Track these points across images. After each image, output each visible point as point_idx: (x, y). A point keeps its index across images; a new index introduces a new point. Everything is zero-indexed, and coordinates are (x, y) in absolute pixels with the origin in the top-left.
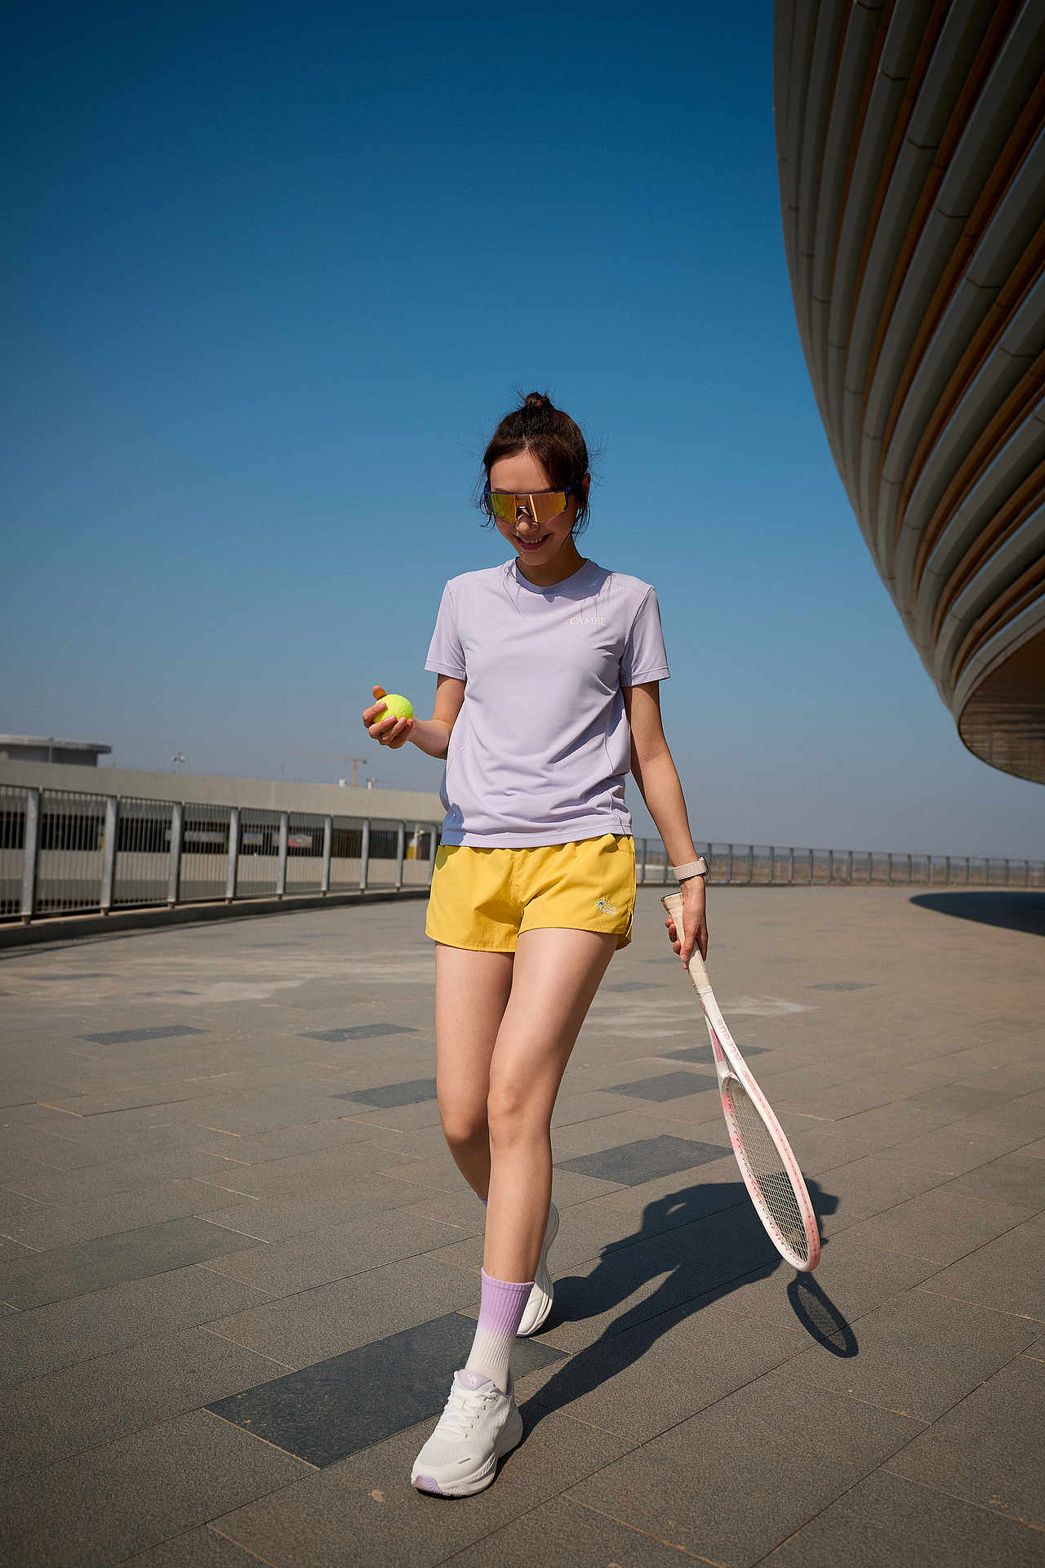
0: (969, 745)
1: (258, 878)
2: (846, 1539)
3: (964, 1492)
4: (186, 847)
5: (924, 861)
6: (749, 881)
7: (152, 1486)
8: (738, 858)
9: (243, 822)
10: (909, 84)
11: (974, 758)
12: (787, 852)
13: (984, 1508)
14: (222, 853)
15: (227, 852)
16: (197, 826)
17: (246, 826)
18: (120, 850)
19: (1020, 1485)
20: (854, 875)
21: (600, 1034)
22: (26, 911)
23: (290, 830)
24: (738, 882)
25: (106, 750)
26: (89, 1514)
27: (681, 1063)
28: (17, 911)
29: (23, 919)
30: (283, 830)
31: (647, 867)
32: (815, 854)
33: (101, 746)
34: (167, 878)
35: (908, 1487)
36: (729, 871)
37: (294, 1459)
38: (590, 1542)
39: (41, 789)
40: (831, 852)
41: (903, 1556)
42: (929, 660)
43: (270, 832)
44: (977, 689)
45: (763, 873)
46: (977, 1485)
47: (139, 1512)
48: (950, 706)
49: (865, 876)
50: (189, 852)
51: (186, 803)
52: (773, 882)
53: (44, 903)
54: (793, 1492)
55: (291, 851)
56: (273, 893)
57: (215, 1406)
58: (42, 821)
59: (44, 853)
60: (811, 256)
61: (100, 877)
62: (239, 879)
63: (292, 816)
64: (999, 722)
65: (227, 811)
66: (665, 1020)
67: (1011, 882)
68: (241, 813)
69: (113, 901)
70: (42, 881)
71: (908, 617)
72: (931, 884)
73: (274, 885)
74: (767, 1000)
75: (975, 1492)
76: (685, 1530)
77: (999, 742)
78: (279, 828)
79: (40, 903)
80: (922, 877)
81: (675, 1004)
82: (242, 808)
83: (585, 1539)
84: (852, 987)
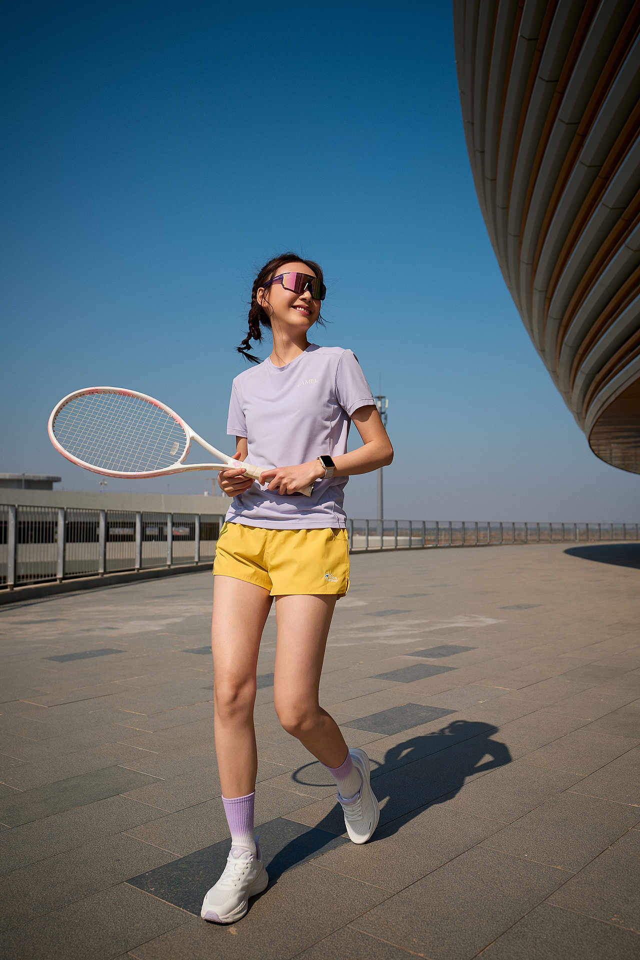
0: (596, 452)
1: (156, 555)
2: (523, 946)
3: (597, 914)
4: (109, 538)
5: (572, 527)
6: (463, 544)
7: (93, 931)
8: (456, 530)
9: (144, 521)
10: (538, 42)
11: (601, 462)
12: (486, 525)
13: (609, 923)
14: (132, 541)
15: (135, 541)
16: (116, 525)
17: (146, 523)
18: (67, 541)
19: (632, 908)
20: (529, 538)
21: (370, 643)
22: (10, 582)
23: (173, 524)
24: (457, 545)
25: (58, 480)
26: (55, 949)
27: (420, 658)
28: (4, 583)
29: (9, 587)
30: (169, 524)
31: (399, 538)
32: (504, 525)
33: (55, 478)
34: (98, 558)
35: (562, 912)
36: (450, 539)
37: (181, 911)
38: (365, 953)
39: (16, 505)
40: (513, 524)
41: (559, 954)
42: (568, 401)
43: (161, 526)
44: (599, 418)
45: (472, 538)
46: (605, 909)
47: (86, 947)
48: (583, 429)
49: (536, 538)
50: (111, 541)
51: (108, 510)
52: (478, 544)
53: (21, 577)
54: (490, 918)
55: (175, 538)
56: (164, 564)
57: (132, 881)
58: (18, 526)
59: (20, 546)
60: (483, 152)
61: (56, 560)
62: (143, 557)
63: (174, 515)
64: (614, 438)
65: (133, 514)
66: (410, 632)
67: (628, 538)
68: (142, 515)
69: (65, 574)
70: (20, 563)
71: (554, 373)
72: (577, 541)
73: (165, 559)
74: (475, 617)
75: (603, 913)
76: (423, 944)
77: (616, 451)
78: (166, 524)
79: (19, 577)
80: (572, 537)
81: (417, 622)
82: (143, 512)
83: (361, 952)
84: (528, 607)
